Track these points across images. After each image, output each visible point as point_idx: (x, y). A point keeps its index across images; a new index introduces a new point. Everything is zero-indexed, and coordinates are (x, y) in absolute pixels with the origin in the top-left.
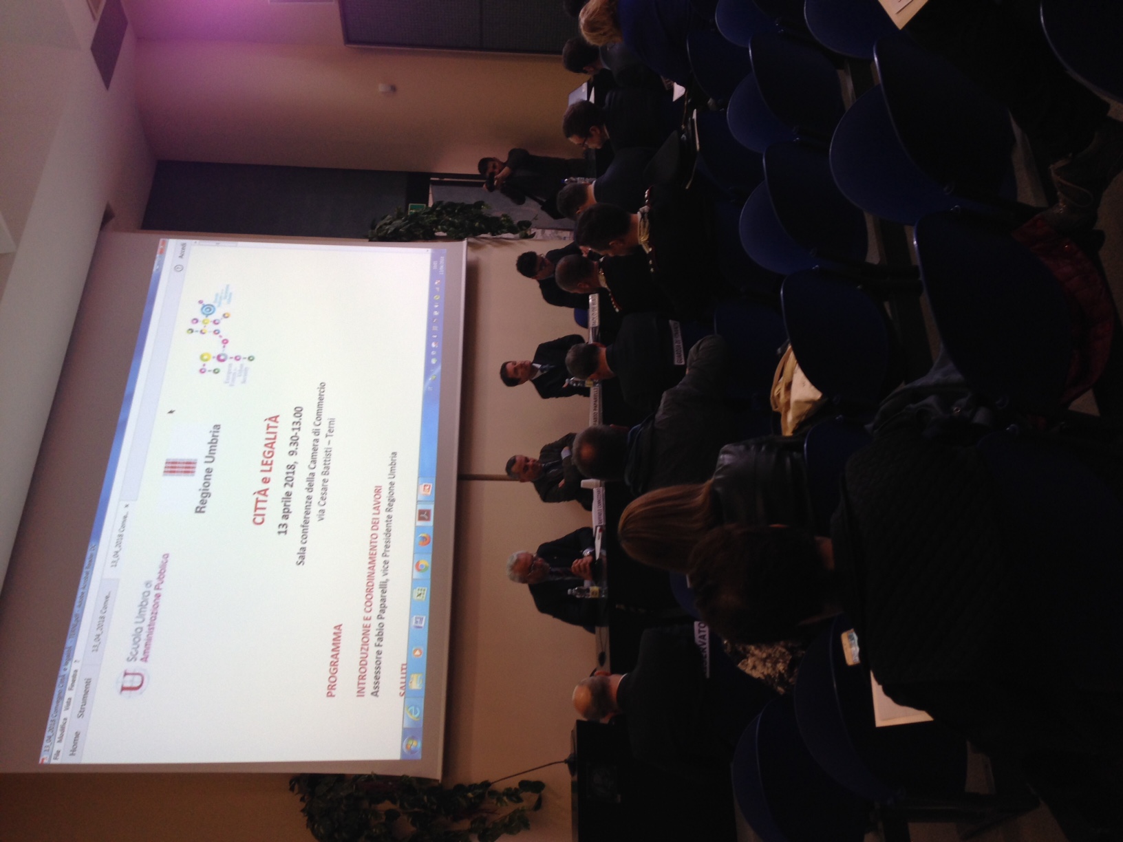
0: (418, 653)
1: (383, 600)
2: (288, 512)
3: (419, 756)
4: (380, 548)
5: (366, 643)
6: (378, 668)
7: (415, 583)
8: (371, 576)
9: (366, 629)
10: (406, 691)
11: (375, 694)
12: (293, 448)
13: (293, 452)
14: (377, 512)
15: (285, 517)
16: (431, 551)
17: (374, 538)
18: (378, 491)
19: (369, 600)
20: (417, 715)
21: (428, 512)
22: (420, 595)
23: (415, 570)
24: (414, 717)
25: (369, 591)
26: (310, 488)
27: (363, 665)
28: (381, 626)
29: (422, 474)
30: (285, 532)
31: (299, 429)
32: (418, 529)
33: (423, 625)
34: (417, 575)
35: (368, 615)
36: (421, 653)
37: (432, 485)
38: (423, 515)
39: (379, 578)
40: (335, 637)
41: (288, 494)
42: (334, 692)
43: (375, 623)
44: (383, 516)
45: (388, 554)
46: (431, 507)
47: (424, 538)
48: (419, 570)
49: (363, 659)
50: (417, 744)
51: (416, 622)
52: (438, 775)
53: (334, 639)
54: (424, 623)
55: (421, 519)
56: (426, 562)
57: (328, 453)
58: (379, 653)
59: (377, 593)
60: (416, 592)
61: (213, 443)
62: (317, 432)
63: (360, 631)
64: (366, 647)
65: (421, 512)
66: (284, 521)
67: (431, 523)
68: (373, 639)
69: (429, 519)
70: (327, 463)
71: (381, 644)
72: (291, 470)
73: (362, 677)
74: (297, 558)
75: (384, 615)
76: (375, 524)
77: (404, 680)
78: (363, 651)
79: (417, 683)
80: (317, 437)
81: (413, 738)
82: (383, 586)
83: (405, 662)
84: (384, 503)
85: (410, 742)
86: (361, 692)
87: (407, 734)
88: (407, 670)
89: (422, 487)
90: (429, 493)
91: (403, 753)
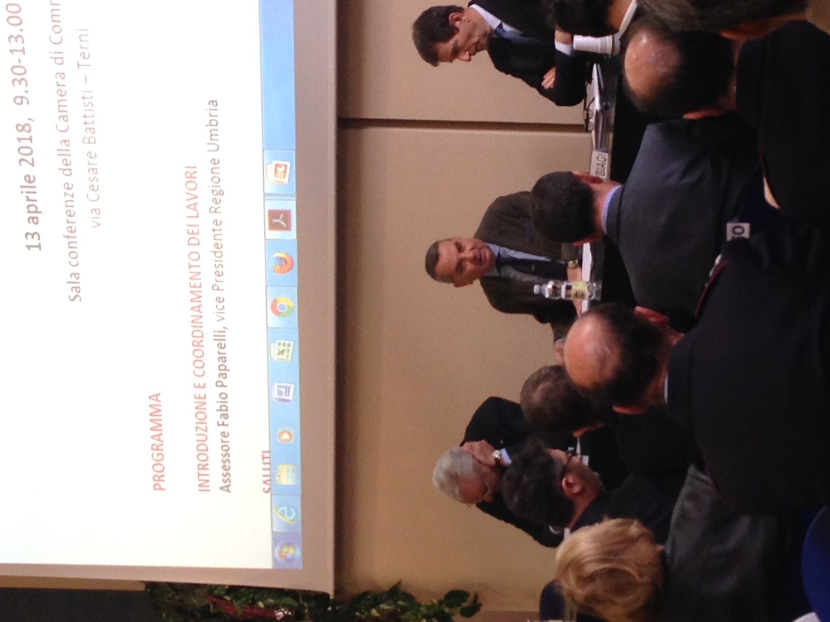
0: (286, 436)
1: (223, 359)
2: (36, 212)
3: (299, 565)
4: (207, 278)
5: (202, 421)
6: (226, 454)
7: (272, 334)
8: (197, 323)
9: (201, 401)
10: (271, 486)
11: (226, 488)
12: (19, 90)
13: (22, 97)
14: (194, 213)
15: (33, 220)
16: (295, 282)
17: (194, 260)
18: (191, 176)
19: (199, 359)
20: (292, 516)
21: (287, 214)
22: (282, 352)
23: (271, 315)
24: (288, 519)
25: (198, 344)
26: (66, 169)
27: (202, 450)
28: (224, 397)
29: (269, 144)
30: (39, 246)
32: (271, 245)
33: (290, 397)
34: (274, 320)
35: (201, 381)
36: (292, 436)
37: (290, 165)
38: (277, 220)
39: (210, 325)
40: (152, 410)
41: (29, 179)
42: (162, 484)
43: (212, 395)
44: (205, 222)
45: (221, 285)
46: (291, 205)
47: (281, 259)
48: (276, 313)
49: (202, 442)
50: (294, 552)
51: (280, 393)
52: (327, 586)
53: (151, 414)
54: (293, 394)
55: (273, 226)
56: (289, 300)
57: (87, 99)
58: (224, 435)
59: (210, 348)
60: (275, 348)
62: (58, 58)
63: (193, 403)
64: (203, 426)
65: (273, 214)
66: (32, 228)
67: (292, 234)
68: (213, 416)
69: (288, 228)
70: (88, 120)
71: (226, 422)
72: (24, 135)
73: (203, 466)
74: (68, 291)
75: (225, 382)
76: (193, 235)
77: (268, 472)
78: (200, 431)
79: (288, 477)
80: (60, 69)
81: (289, 544)
82: (220, 338)
83: (268, 449)
84: (205, 200)
85: (285, 550)
86: (204, 486)
87: (280, 539)
88: (271, 459)
89: (271, 168)
90: (286, 180)
91: (275, 561)
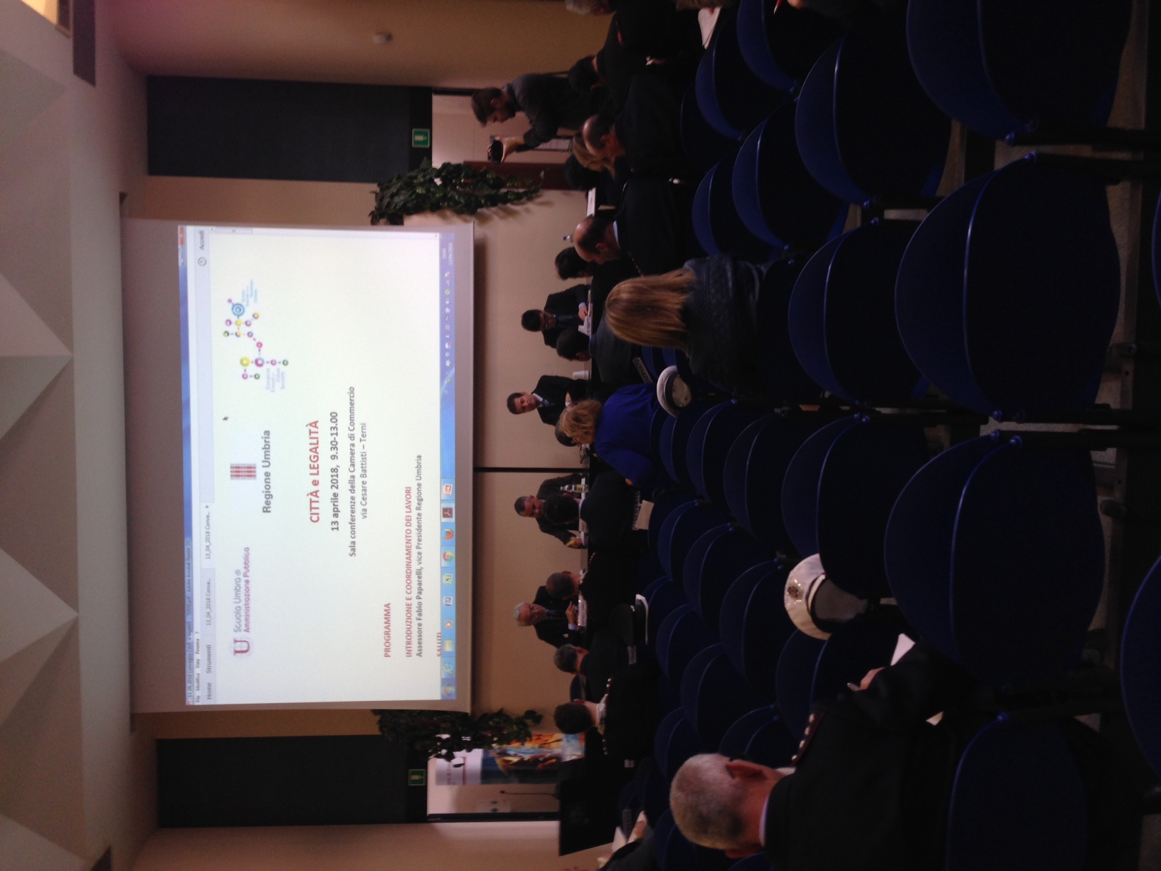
0: (449, 625)
1: (420, 584)
2: (337, 511)
3: (454, 697)
4: (414, 542)
5: (409, 618)
6: (420, 636)
7: (443, 570)
8: (408, 565)
9: (409, 607)
10: (442, 652)
11: (419, 655)
12: (334, 452)
13: (335, 456)
14: (409, 510)
15: (336, 515)
16: (454, 544)
17: (408, 532)
18: (408, 491)
19: (409, 584)
20: (451, 669)
21: (450, 510)
22: (447, 580)
23: (443, 560)
24: (449, 671)
25: (408, 577)
26: (352, 490)
27: (409, 634)
28: (420, 604)
29: (444, 476)
30: (337, 529)
31: (337, 434)
32: (443, 525)
33: (451, 603)
34: (445, 564)
35: (409, 596)
36: (451, 625)
37: (452, 486)
38: (446, 513)
39: (415, 566)
40: (386, 613)
41: (335, 495)
42: (389, 654)
43: (415, 603)
44: (414, 514)
45: (420, 546)
46: (453, 506)
47: (448, 532)
48: (446, 560)
49: (409, 629)
50: (452, 689)
51: (446, 601)
52: (468, 710)
53: (385, 615)
54: (452, 602)
55: (445, 516)
56: (451, 553)
57: (364, 456)
58: (420, 625)
59: (414, 578)
60: (445, 577)
61: (267, 448)
62: (352, 437)
63: (404, 608)
64: (409, 620)
65: (445, 510)
66: (335, 519)
67: (453, 520)
68: (415, 615)
69: (451, 517)
70: (364, 466)
71: (421, 618)
72: (335, 474)
73: (409, 643)
74: (349, 551)
75: (421, 596)
76: (408, 521)
77: (439, 645)
78: (408, 623)
79: (450, 647)
80: (352, 442)
81: (449, 685)
82: (419, 573)
83: (439, 632)
84: (414, 503)
85: (447, 688)
86: (409, 654)
87: (445, 682)
88: (442, 637)
89: (444, 488)
90: (450, 493)
91: (442, 695)
